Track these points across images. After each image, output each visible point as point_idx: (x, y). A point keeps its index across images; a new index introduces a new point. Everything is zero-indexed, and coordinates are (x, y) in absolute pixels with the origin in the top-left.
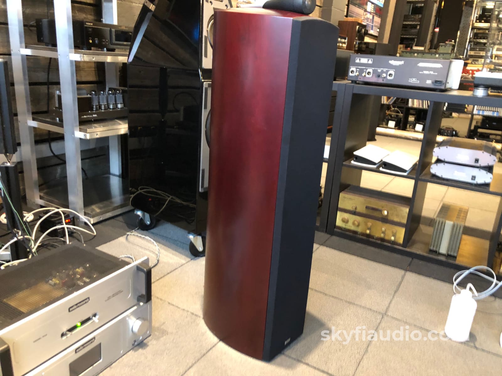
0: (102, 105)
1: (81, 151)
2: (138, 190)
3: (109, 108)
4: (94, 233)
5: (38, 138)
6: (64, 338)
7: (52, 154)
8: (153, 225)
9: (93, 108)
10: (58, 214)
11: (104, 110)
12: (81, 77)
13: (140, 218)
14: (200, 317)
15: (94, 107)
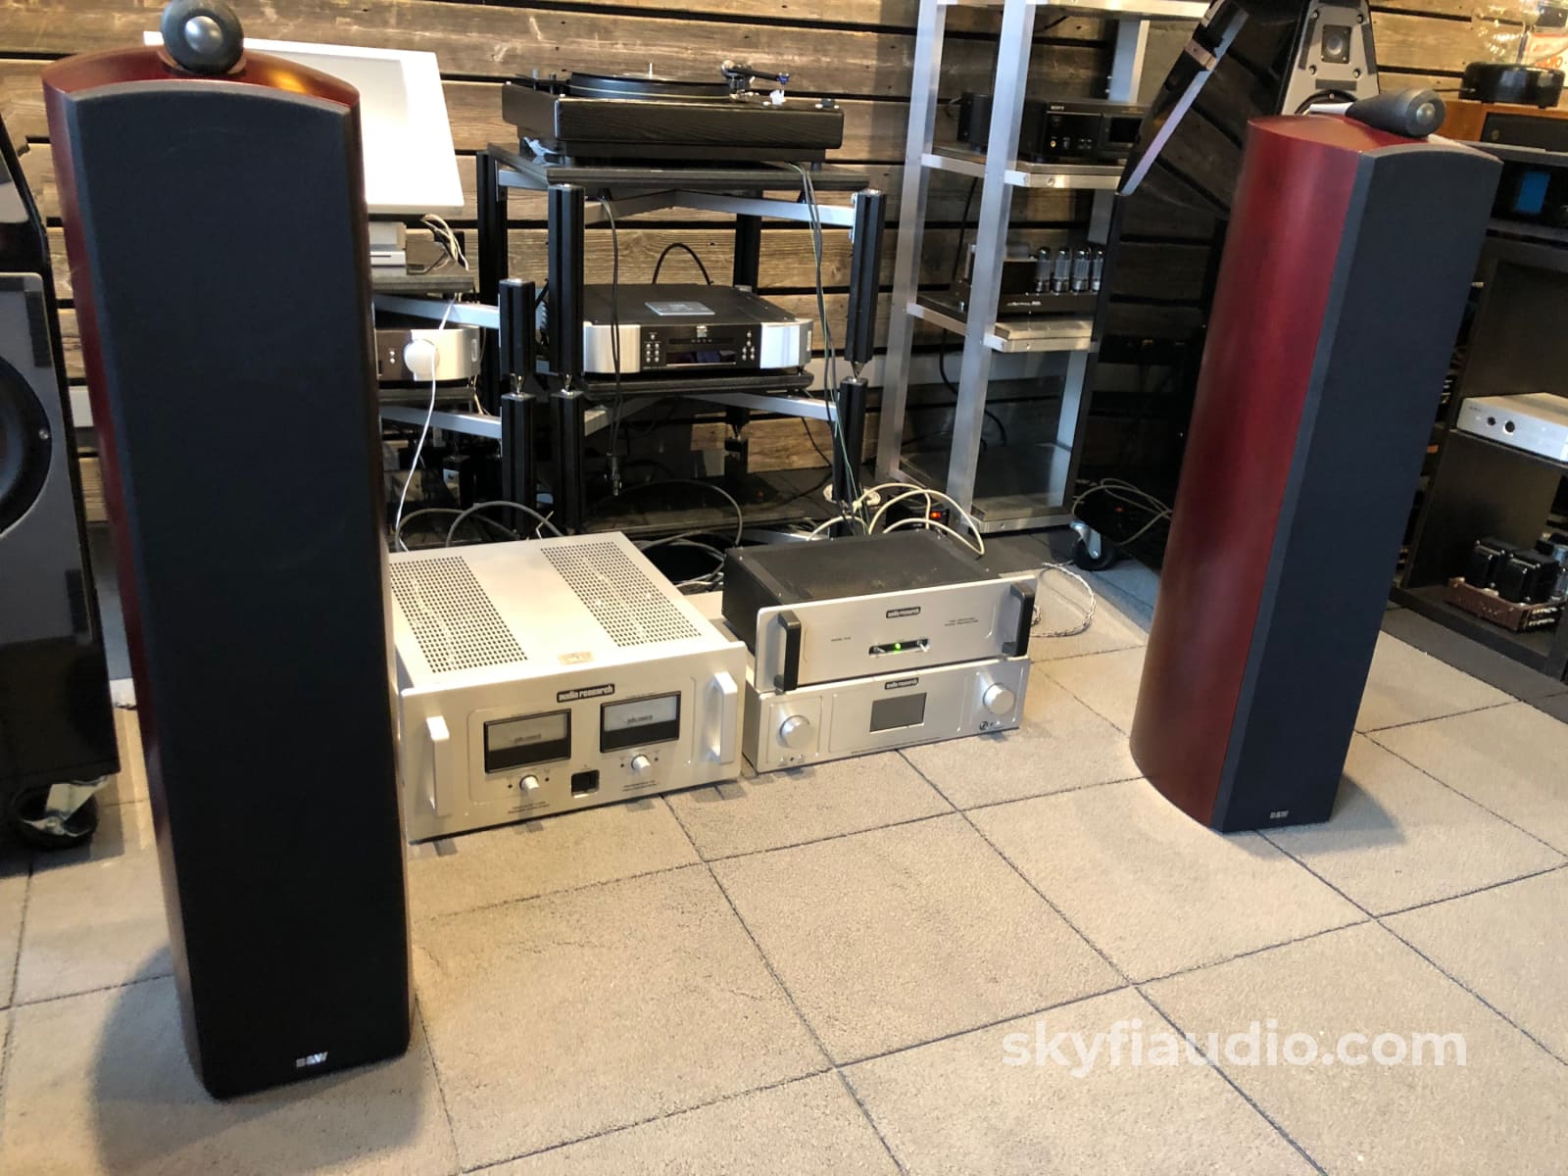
0: (1056, 281)
1: (990, 383)
2: (1099, 485)
3: (1071, 287)
4: (980, 550)
5: (921, 342)
6: (873, 656)
7: (941, 381)
8: (1104, 564)
9: (1036, 286)
10: (921, 497)
11: (1060, 292)
12: (1036, 210)
13: (1079, 540)
14: (1125, 734)
15: (1040, 284)
